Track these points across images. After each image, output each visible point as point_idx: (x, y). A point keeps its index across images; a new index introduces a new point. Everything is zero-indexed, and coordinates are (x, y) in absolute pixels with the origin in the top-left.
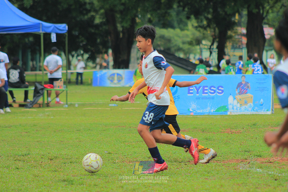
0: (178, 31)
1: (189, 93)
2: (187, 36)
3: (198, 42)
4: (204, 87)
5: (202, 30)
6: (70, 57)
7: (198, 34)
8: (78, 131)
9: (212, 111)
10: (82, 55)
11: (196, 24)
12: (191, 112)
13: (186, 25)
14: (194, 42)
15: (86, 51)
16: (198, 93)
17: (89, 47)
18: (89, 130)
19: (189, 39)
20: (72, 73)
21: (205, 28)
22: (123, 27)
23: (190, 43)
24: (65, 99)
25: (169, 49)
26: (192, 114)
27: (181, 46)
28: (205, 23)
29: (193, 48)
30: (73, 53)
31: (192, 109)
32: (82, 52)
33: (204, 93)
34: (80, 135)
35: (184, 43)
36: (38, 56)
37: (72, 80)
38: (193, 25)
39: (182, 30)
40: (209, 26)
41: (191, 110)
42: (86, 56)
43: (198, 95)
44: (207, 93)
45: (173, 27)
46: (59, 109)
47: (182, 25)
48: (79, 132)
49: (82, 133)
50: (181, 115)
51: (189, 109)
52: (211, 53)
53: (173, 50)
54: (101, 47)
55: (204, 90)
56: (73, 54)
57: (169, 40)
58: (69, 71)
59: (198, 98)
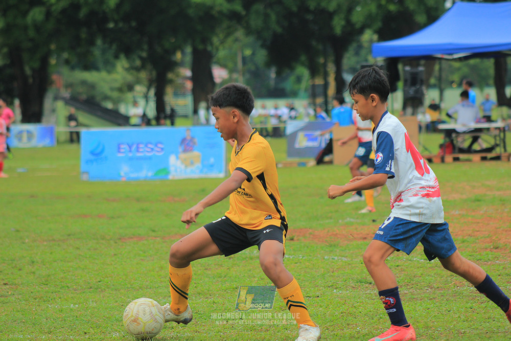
0: (104, 74)
1: (119, 152)
2: (116, 80)
3: (130, 88)
4: (138, 144)
5: (135, 73)
7: (130, 78)
9: (150, 174)
11: (126, 65)
12: (121, 177)
13: (114, 66)
14: (126, 88)
16: (130, 151)
19: (117, 85)
21: (138, 69)
22: (33, 70)
23: (120, 90)
25: (93, 98)
26: (123, 179)
27: (109, 93)
28: (138, 63)
29: (124, 96)
31: (124, 173)
33: (138, 151)
35: (112, 89)
38: (123, 67)
39: (109, 72)
40: (143, 67)
41: (122, 174)
43: (130, 155)
44: (142, 152)
45: (97, 69)
47: (109, 66)
51: (120, 173)
52: (147, 101)
53: (98, 99)
55: (138, 148)
57: (92, 86)
59: (131, 159)
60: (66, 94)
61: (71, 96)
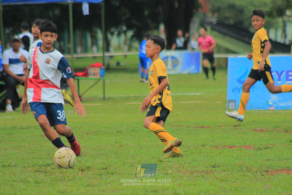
2: (265, 5)
3: (281, 12)
4: (288, 72)
6: (109, 36)
7: (280, 2)
8: (118, 132)
10: (125, 32)
12: (271, 106)
14: (275, 13)
15: (129, 28)
16: (280, 80)
17: (134, 22)
18: (134, 131)
19: (267, 9)
20: (111, 57)
23: (270, 14)
24: (102, 91)
25: (241, 23)
26: (272, 108)
29: (274, 21)
30: (113, 30)
31: (273, 102)
32: (124, 28)
33: (288, 80)
34: (121, 138)
36: (66, 34)
37: (111, 67)
41: (271, 103)
42: (130, 33)
43: (279, 83)
44: (291, 80)
46: (94, 104)
48: (119, 134)
49: (123, 134)
50: (258, 109)
51: (268, 102)
53: (246, 24)
54: (149, 21)
55: (288, 76)
56: (113, 32)
57: (241, 11)
58: (107, 54)
60: (213, 19)
61: (217, 21)
